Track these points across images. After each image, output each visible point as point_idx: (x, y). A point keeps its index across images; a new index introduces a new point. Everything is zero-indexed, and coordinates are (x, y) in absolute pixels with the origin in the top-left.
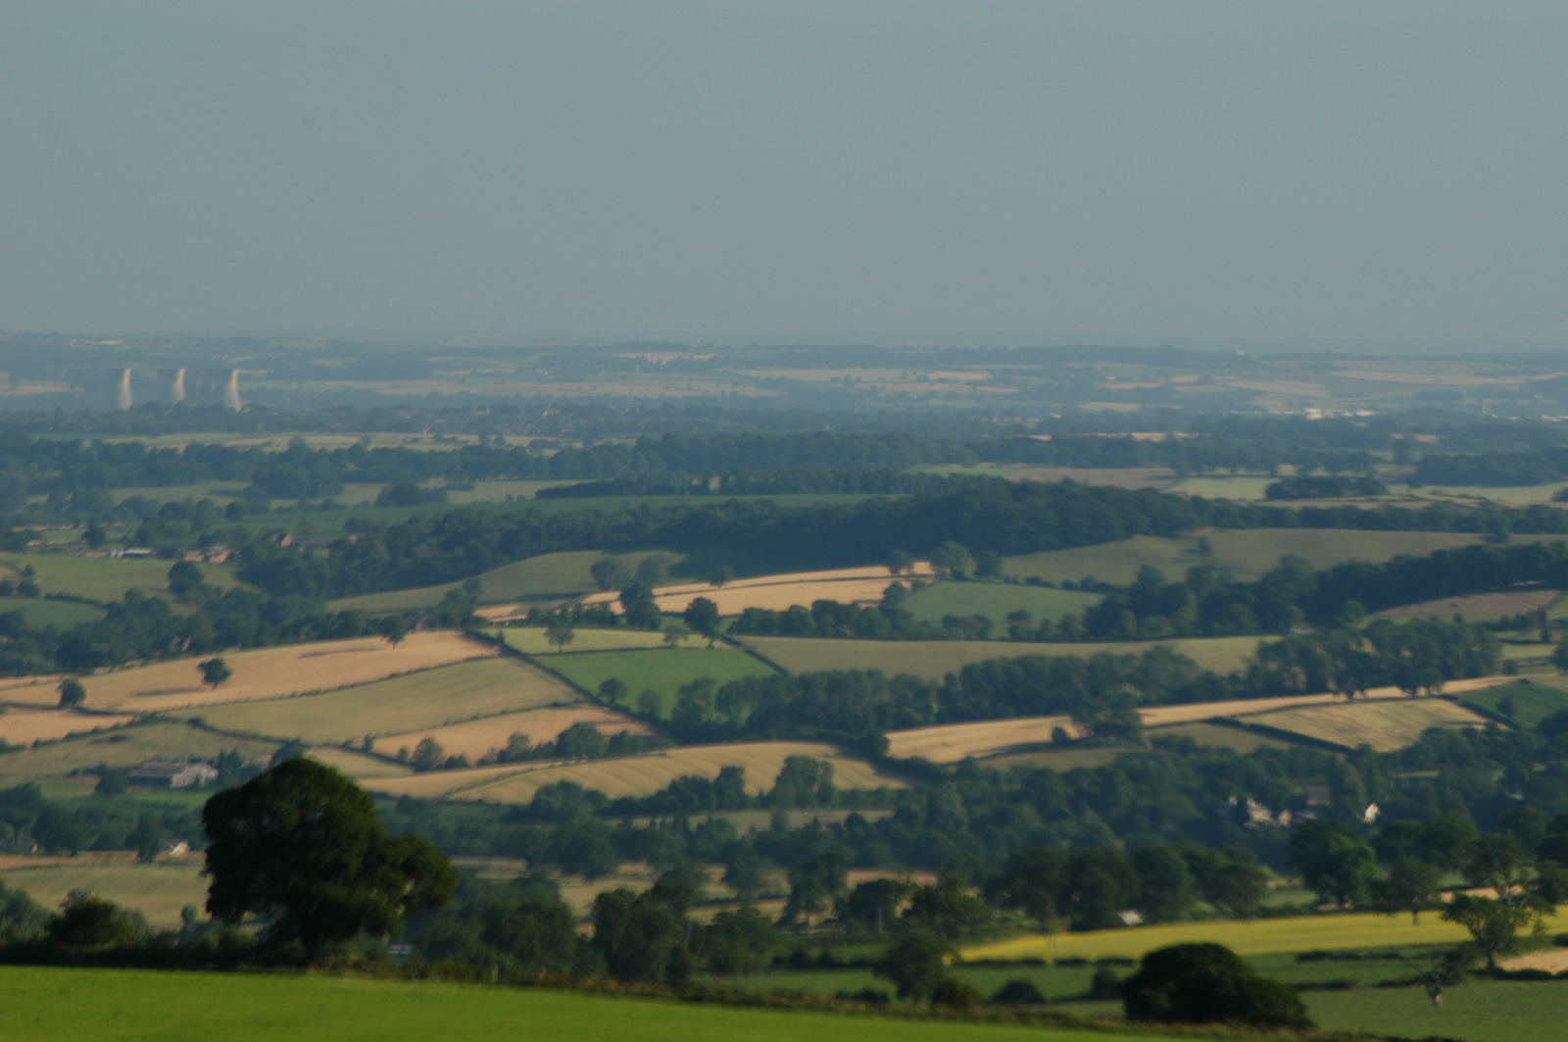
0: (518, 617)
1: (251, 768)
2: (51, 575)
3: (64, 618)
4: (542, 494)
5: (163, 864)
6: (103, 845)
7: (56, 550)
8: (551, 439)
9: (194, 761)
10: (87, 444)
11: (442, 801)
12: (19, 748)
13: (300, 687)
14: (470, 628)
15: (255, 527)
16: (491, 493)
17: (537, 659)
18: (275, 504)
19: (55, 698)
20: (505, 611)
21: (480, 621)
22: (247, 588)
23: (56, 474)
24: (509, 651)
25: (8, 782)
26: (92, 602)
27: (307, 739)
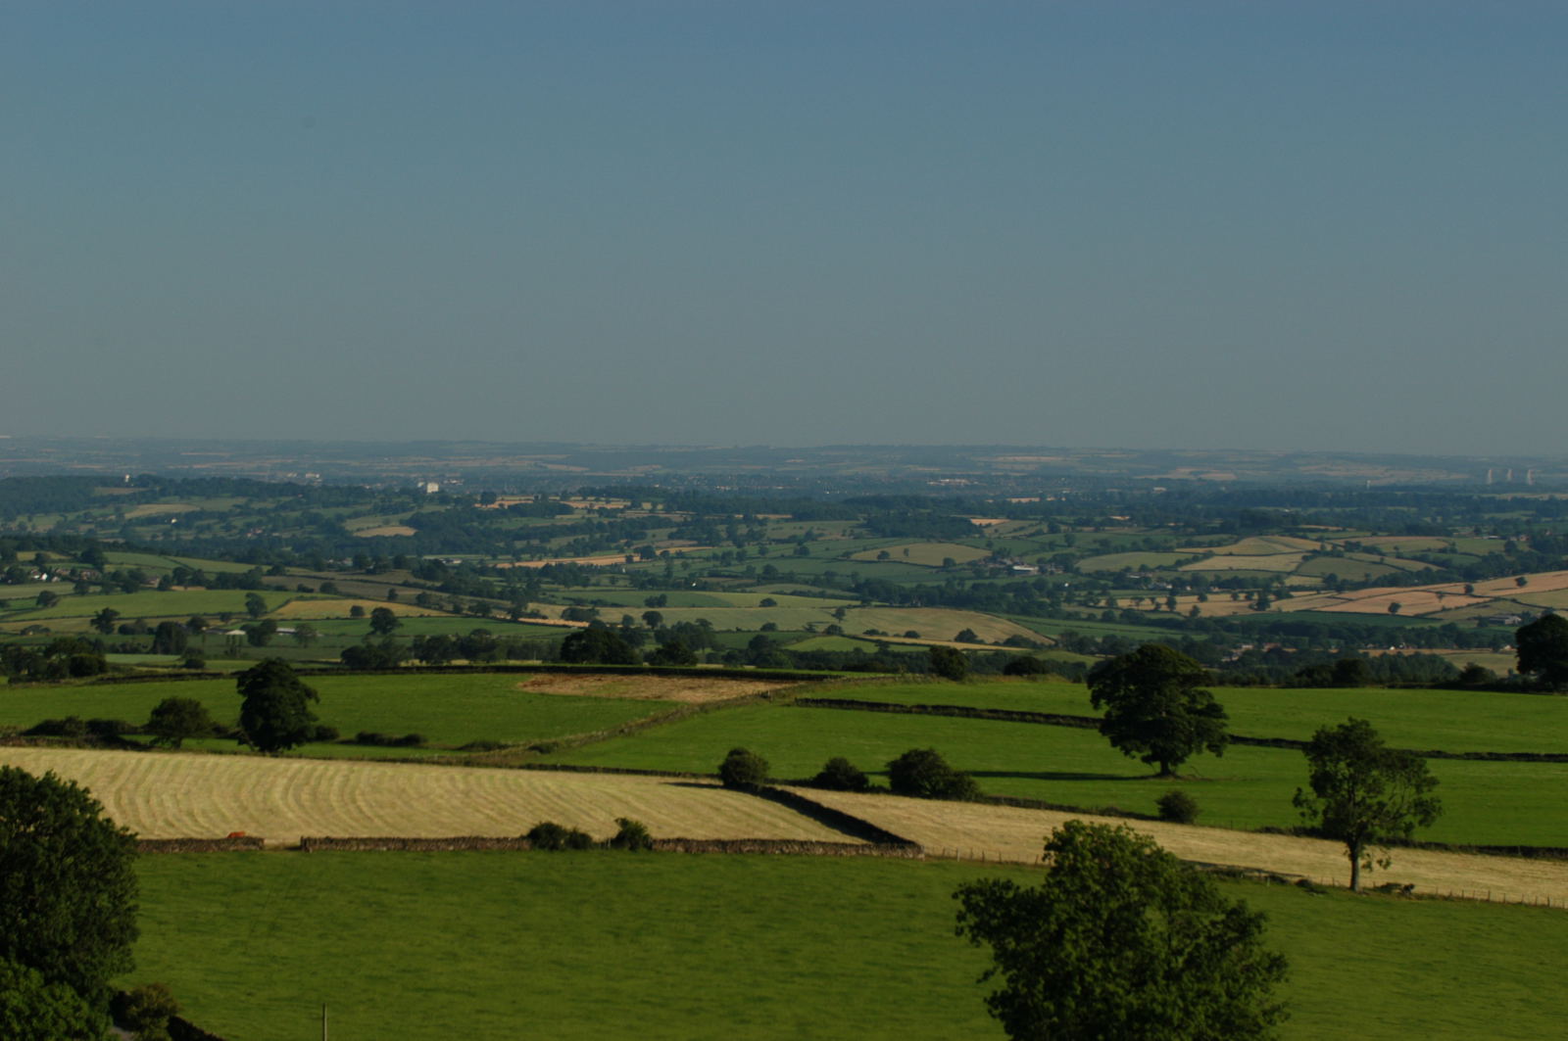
1: (1534, 618)
2: (1462, 545)
3: (1467, 562)
5: (1502, 653)
6: (1480, 645)
9: (1513, 615)
10: (1475, 497)
12: (1450, 609)
13: (1552, 588)
15: (1536, 528)
18: (1544, 519)
19: (1462, 591)
22: (1533, 551)
23: (1464, 508)
25: (1447, 622)
26: (1477, 556)
27: (1555, 607)
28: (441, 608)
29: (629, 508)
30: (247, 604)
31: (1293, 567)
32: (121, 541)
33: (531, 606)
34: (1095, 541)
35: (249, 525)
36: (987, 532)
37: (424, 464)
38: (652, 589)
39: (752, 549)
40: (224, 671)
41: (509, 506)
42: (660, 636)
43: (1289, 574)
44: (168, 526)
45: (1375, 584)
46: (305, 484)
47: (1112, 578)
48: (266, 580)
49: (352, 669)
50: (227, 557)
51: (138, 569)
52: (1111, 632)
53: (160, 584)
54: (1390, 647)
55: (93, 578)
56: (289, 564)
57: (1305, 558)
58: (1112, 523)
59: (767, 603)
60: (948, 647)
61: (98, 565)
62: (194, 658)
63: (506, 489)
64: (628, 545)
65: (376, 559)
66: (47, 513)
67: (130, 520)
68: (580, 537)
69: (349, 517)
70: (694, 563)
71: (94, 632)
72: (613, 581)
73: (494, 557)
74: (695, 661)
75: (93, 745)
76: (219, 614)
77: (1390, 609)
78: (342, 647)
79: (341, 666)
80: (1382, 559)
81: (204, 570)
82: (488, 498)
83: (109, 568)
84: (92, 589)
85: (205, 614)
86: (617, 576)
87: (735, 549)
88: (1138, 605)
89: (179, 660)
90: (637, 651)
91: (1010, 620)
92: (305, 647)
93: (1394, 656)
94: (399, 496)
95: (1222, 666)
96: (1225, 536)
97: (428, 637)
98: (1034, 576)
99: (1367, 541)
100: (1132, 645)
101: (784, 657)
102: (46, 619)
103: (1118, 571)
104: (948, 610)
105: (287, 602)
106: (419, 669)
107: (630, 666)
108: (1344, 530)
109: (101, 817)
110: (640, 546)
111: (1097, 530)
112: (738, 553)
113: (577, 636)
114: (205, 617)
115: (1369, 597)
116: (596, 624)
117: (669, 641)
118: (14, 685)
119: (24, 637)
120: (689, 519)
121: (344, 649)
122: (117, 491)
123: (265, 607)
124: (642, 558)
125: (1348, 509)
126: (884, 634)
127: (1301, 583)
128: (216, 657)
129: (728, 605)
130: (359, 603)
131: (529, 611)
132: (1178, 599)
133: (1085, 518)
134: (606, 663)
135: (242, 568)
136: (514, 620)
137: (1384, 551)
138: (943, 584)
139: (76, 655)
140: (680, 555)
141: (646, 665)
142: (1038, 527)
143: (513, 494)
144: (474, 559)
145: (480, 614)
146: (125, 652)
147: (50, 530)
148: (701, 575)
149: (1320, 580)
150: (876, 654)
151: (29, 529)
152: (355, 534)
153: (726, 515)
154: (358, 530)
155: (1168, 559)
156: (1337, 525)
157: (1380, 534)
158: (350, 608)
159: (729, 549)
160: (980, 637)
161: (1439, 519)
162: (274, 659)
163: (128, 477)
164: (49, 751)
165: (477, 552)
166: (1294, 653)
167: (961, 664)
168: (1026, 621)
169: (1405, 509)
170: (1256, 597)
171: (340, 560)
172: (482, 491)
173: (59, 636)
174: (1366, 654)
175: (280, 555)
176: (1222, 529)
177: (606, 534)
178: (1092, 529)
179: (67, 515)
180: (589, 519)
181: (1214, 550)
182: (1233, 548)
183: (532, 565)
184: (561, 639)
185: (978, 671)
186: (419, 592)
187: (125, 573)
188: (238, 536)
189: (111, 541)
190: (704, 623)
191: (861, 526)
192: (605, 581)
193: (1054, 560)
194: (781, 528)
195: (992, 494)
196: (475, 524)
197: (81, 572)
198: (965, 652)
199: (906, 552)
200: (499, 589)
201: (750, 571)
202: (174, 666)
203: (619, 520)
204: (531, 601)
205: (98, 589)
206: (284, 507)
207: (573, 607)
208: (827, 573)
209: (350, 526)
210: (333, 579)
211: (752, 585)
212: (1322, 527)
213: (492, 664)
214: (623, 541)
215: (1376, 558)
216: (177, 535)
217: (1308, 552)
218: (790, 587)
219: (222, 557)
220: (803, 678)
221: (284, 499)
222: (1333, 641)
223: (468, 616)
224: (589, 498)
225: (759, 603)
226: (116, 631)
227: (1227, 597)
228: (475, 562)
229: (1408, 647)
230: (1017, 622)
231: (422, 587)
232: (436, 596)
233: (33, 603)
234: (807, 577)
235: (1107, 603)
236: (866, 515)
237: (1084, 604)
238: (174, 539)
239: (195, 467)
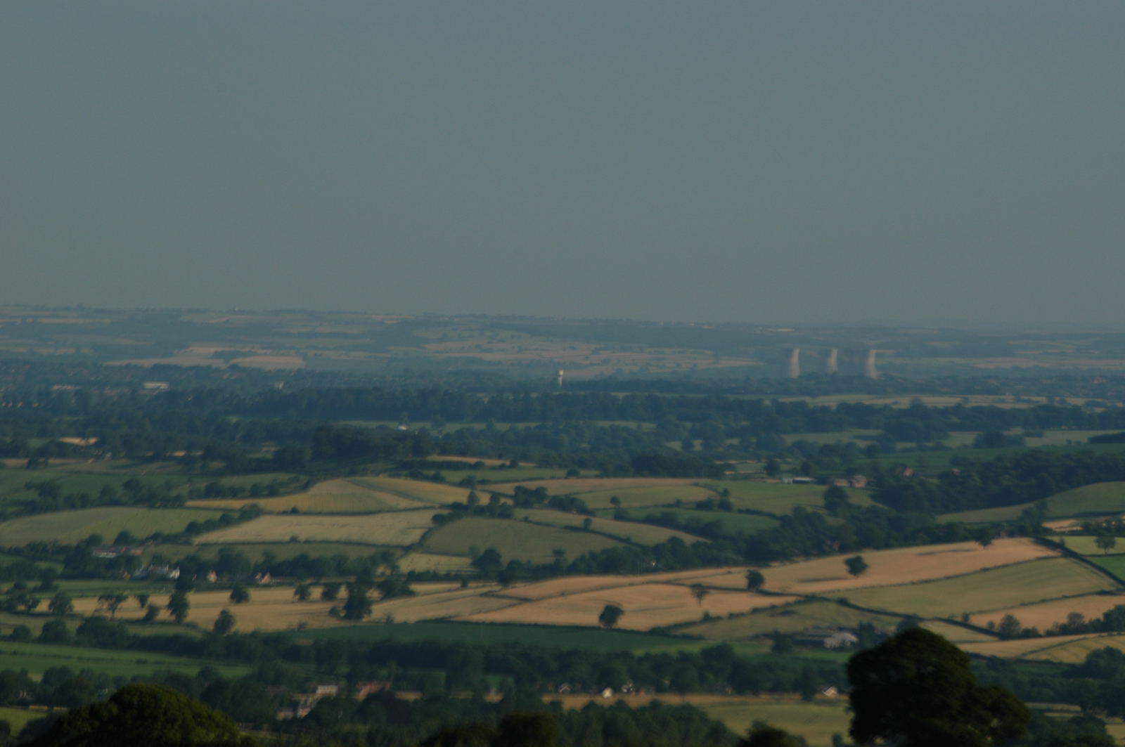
0: (1075, 528)
1: (882, 635)
2: (742, 495)
3: (751, 526)
4: (1094, 440)
5: (821, 703)
6: (777, 688)
7: (746, 477)
8: (1100, 400)
9: (841, 629)
10: (767, 402)
11: (1020, 661)
12: (718, 618)
13: (916, 578)
14: (1041, 537)
15: (885, 462)
16: (1056, 439)
17: (1088, 559)
18: (900, 445)
19: (742, 583)
20: (1065, 525)
21: (1048, 531)
22: (880, 505)
23: (745, 423)
24: (1068, 554)
25: (711, 643)
26: (771, 515)
27: (921, 614)
31: (415, 536)
34: (29, 486)
43: (408, 549)
45: (574, 569)
47: (62, 557)
52: (59, 663)
54: (600, 691)
57: (438, 519)
58: (64, 451)
77: (602, 617)
80: (587, 522)
88: (112, 608)
93: (611, 707)
95: (277, 727)
96: (283, 477)
99: (557, 486)
100: (100, 687)
103: (74, 543)
108: (514, 465)
111: (32, 465)
115: (563, 594)
125: (521, 426)
127: (432, 568)
132: (192, 597)
137: (591, 505)
149: (467, 561)
155: (172, 521)
156: (500, 457)
157: (582, 472)
161: (697, 445)
166: (416, 702)
169: (632, 425)
170: (343, 593)
174: (556, 705)
176: (281, 462)
178: (25, 461)
181: (263, 503)
182: (300, 500)
212: (472, 460)
215: (576, 519)
217: (443, 506)
222: (494, 680)
227: (288, 593)
229: (637, 691)
235: (50, 606)
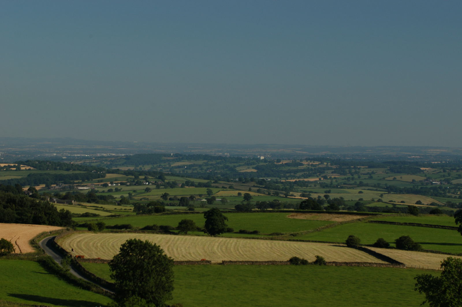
28: (264, 193)
29: (320, 164)
30: (207, 192)
32: (170, 173)
33: (291, 193)
35: (208, 169)
36: (425, 172)
37: (260, 151)
38: (326, 188)
39: (356, 176)
40: (200, 212)
41: (285, 163)
42: (329, 202)
44: (184, 169)
46: (225, 156)
48: (213, 185)
49: (238, 211)
50: (201, 178)
51: (175, 181)
53: (181, 185)
55: (162, 184)
56: (219, 180)
59: (360, 192)
60: (413, 206)
61: (163, 180)
62: (191, 207)
63: (284, 159)
64: (320, 175)
65: (245, 179)
66: (148, 164)
67: (173, 167)
68: (306, 173)
69: (238, 166)
70: (339, 180)
71: (162, 200)
72: (315, 186)
73: (280, 178)
74: (339, 209)
75: (161, 233)
76: (199, 195)
78: (235, 204)
79: (234, 210)
81: (194, 182)
82: (279, 161)
83: (166, 181)
84: (161, 187)
85: (195, 195)
86: (316, 184)
87: (351, 177)
89: (187, 208)
90: (322, 206)
91: (431, 198)
92: (224, 204)
94: (252, 160)
97: (260, 202)
98: (439, 185)
101: (365, 208)
102: (148, 196)
104: (413, 195)
105: (219, 191)
106: (258, 211)
107: (320, 211)
109: (163, 254)
110: (323, 175)
112: (352, 178)
113: (304, 202)
114: (195, 196)
116: (310, 198)
117: (331, 203)
118: (138, 215)
119: (141, 201)
120: (338, 168)
121: (235, 205)
122: (169, 158)
123: (213, 193)
124: (324, 179)
126: (395, 202)
128: (198, 207)
129: (349, 193)
130: (240, 192)
131: (290, 194)
133: (454, 168)
134: (313, 210)
135: (206, 181)
136: (286, 197)
138: (412, 187)
139: (156, 206)
140: (335, 178)
141: (325, 210)
142: (440, 171)
143: (286, 160)
144: (274, 179)
145: (276, 195)
146: (171, 206)
147: (149, 170)
148: (341, 184)
150: (392, 208)
151: (143, 169)
152: (239, 171)
153: (348, 166)
154: (240, 170)
158: (237, 193)
159: (349, 176)
160: (423, 203)
162: (215, 208)
163: (172, 154)
164: (148, 234)
165: (275, 177)
167: (417, 211)
168: (436, 198)
171: (235, 179)
172: (277, 159)
173: (151, 201)
175: (217, 177)
177: (313, 172)
179: (154, 165)
180: (308, 167)
183: (291, 181)
184: (300, 202)
185: (422, 213)
186: (258, 188)
187: (171, 182)
188: (204, 172)
189: (167, 173)
190: (342, 198)
191: (388, 170)
192: (313, 186)
193: (445, 180)
194: (365, 170)
195: (426, 161)
196: (275, 169)
197: (158, 182)
198: (418, 207)
199: (401, 177)
200: (282, 188)
201: (355, 182)
202: (185, 210)
203: (317, 168)
204: (291, 191)
205: (163, 187)
206: (218, 163)
207: (304, 193)
208: (378, 184)
209: (238, 169)
210: (232, 185)
211: (356, 187)
213: (279, 210)
214: (318, 174)
216: (187, 171)
218: (367, 188)
219: (200, 178)
220: (371, 214)
221: (218, 161)
223: (272, 196)
224: (308, 161)
225: (358, 192)
226: (168, 199)
228: (274, 180)
230: (433, 198)
231: (259, 187)
232: (263, 190)
233: (144, 191)
234: (372, 185)
236: (389, 167)
237: (453, 193)
238: (186, 172)
239: (192, 151)
